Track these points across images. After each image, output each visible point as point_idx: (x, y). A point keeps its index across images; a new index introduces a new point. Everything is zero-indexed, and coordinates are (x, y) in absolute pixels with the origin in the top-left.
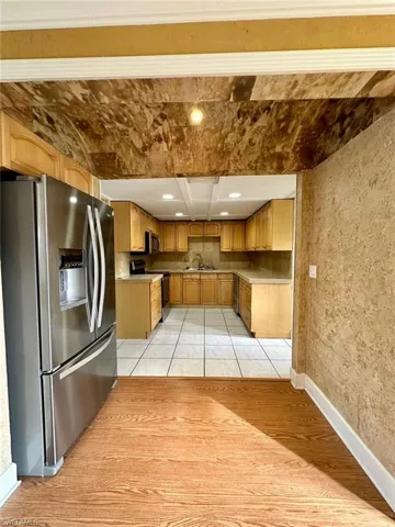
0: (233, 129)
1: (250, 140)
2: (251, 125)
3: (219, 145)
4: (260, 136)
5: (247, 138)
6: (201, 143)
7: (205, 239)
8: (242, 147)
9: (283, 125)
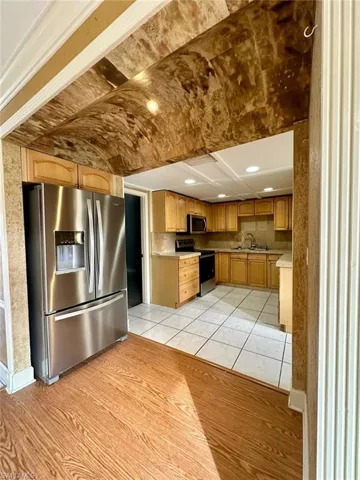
0: (191, 105)
1: (214, 110)
2: (205, 93)
3: (187, 125)
4: (223, 102)
5: (209, 109)
6: (171, 128)
8: (209, 118)
9: (240, 79)
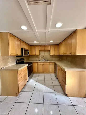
7: (45, 51)
